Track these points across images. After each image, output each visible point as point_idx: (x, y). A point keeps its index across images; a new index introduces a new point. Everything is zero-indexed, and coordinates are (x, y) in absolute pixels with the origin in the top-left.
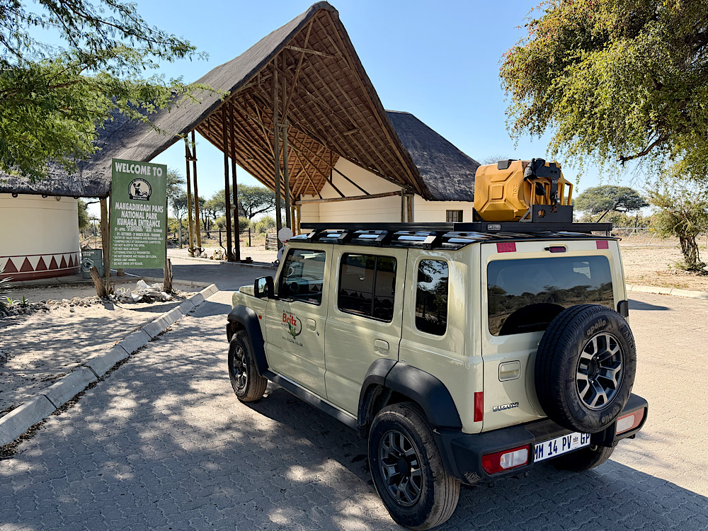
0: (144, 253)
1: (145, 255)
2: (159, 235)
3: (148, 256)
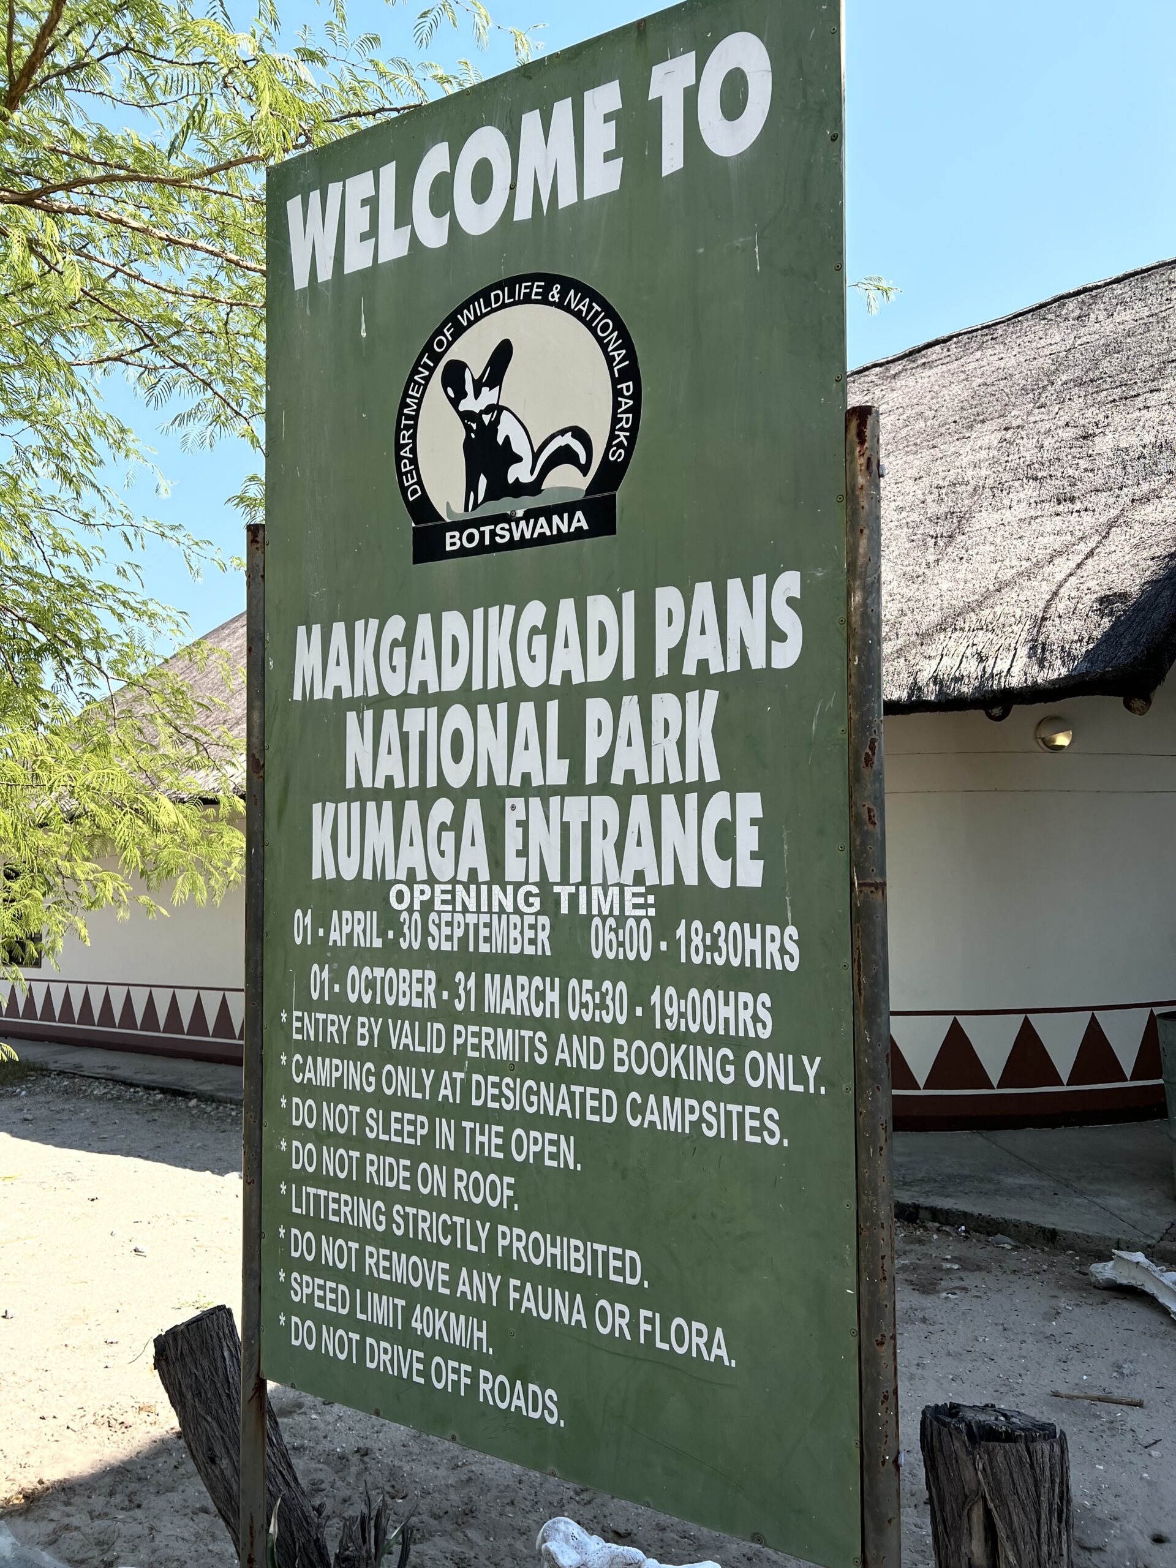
0: (572, 1255)
1: (588, 1289)
2: (750, 1014)
3: (617, 1318)
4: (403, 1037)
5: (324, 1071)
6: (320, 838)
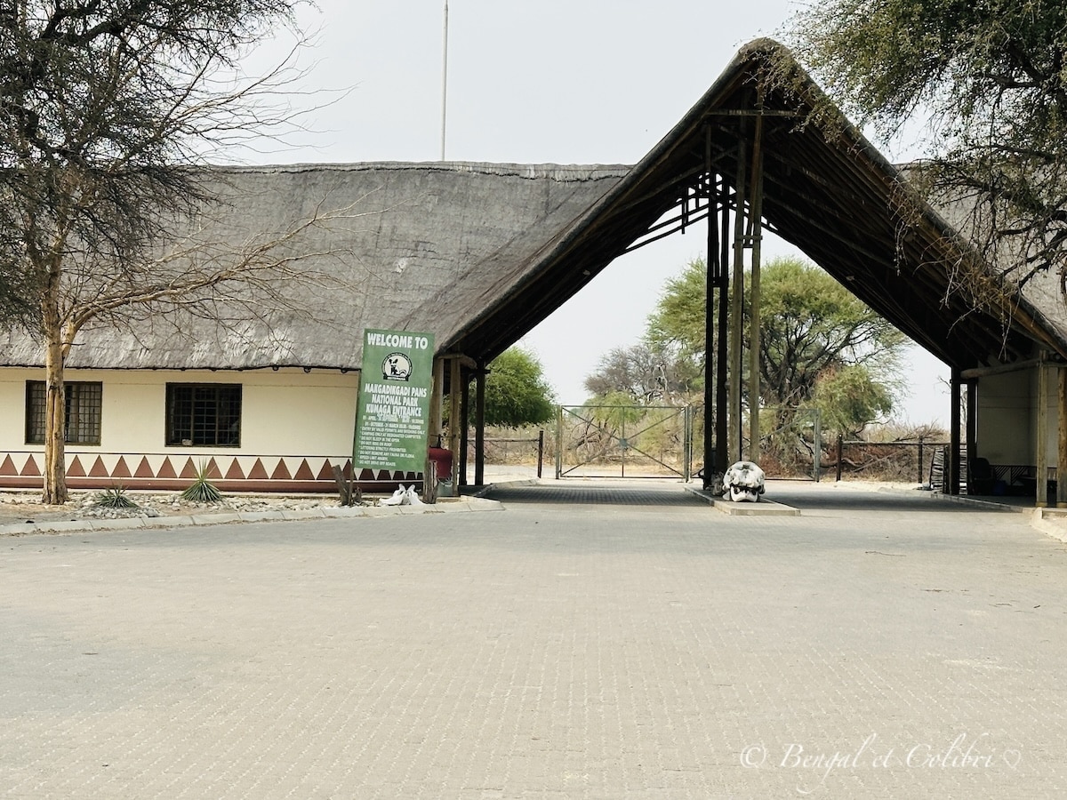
1: (400, 453)
2: (419, 427)
3: (402, 455)
4: (379, 430)
5: (367, 434)
6: (368, 408)
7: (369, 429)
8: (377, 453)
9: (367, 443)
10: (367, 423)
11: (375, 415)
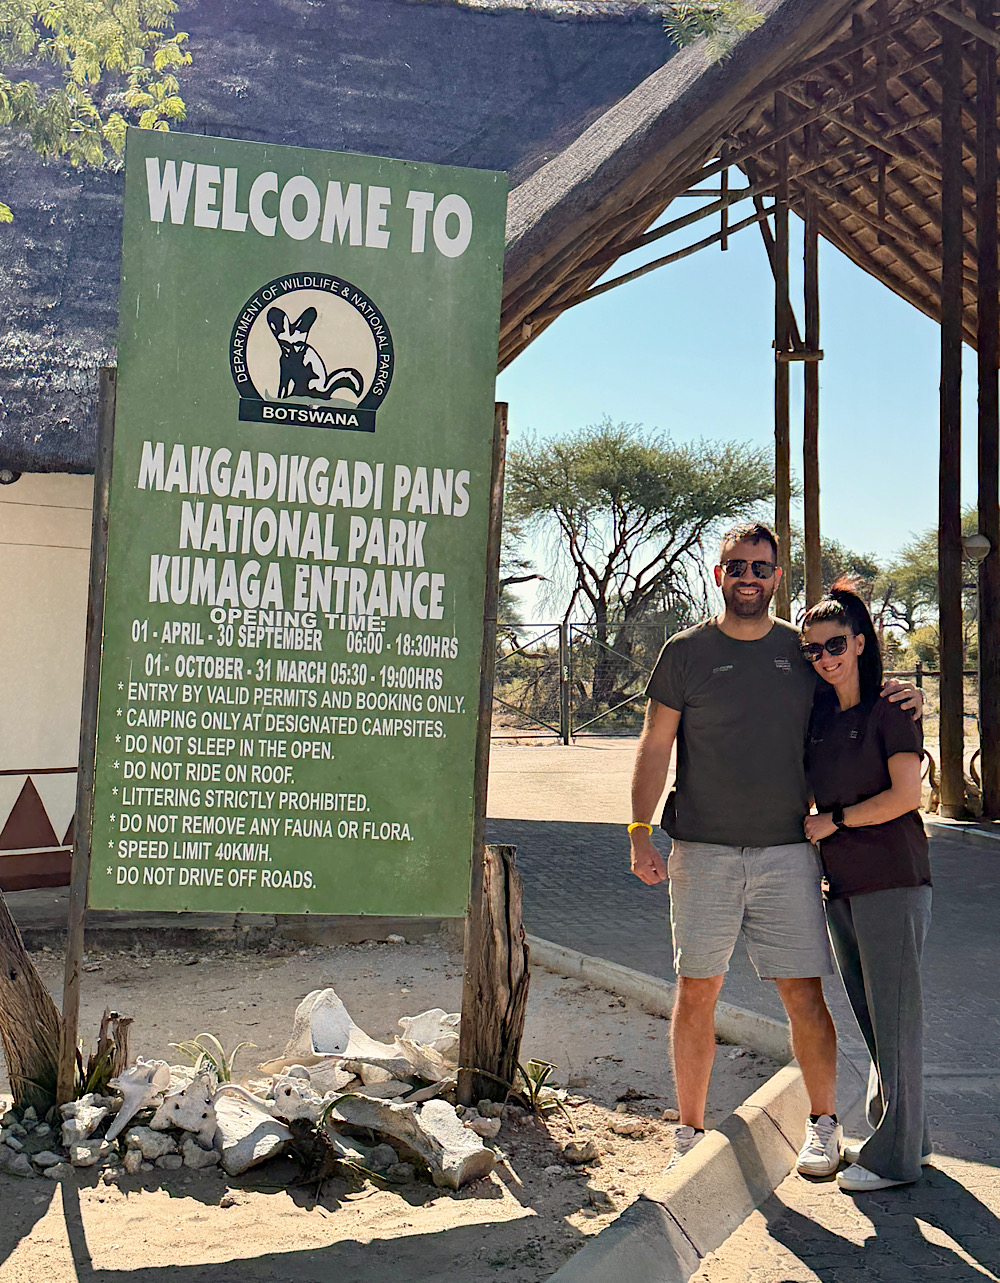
0: (326, 801)
1: (334, 817)
2: (432, 678)
3: (351, 829)
4: (220, 696)
5: (155, 718)
6: (157, 577)
7: (164, 691)
8: (209, 825)
9: (156, 771)
10: (152, 662)
11: (199, 613)
